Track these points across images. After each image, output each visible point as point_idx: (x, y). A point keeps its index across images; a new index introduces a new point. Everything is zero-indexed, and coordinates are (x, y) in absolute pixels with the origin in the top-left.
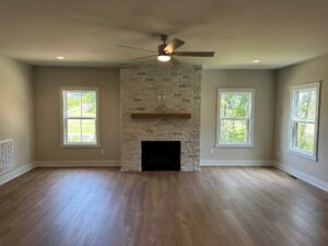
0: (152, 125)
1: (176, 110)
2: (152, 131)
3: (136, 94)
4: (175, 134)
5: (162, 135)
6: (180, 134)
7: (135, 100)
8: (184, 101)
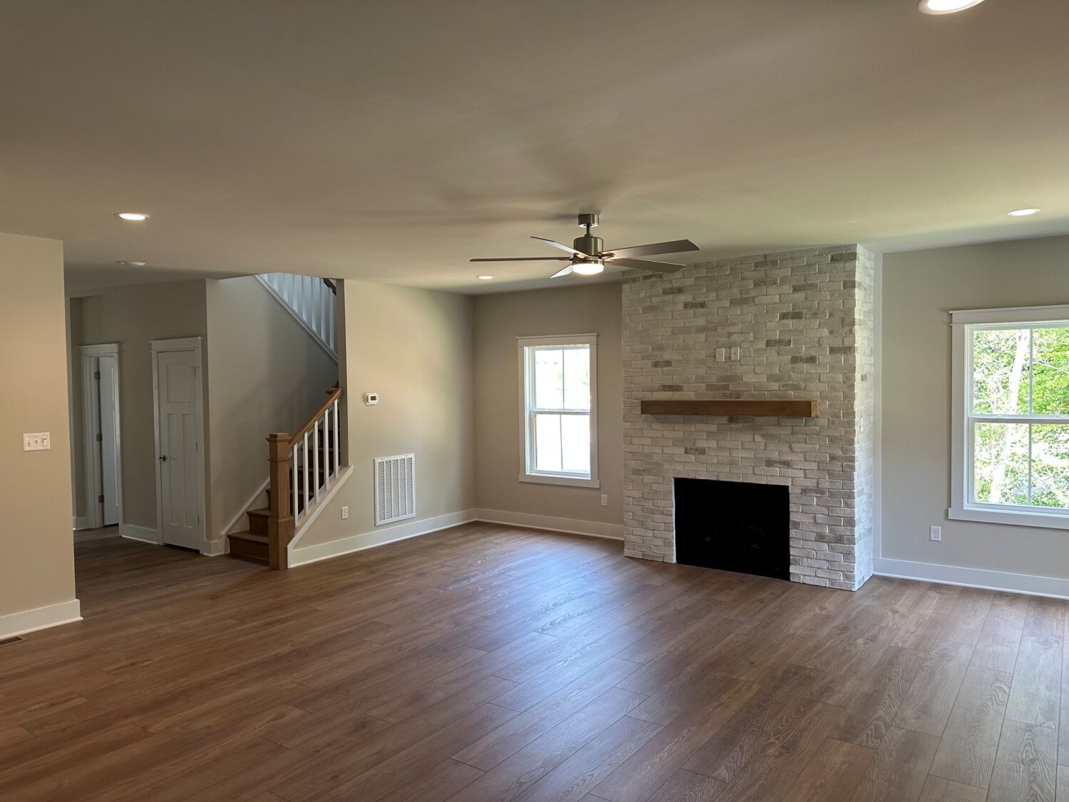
0: (702, 432)
1: (773, 391)
2: (702, 452)
3: (660, 348)
4: (770, 463)
5: (732, 463)
6: (787, 464)
7: (656, 365)
8: (795, 360)
